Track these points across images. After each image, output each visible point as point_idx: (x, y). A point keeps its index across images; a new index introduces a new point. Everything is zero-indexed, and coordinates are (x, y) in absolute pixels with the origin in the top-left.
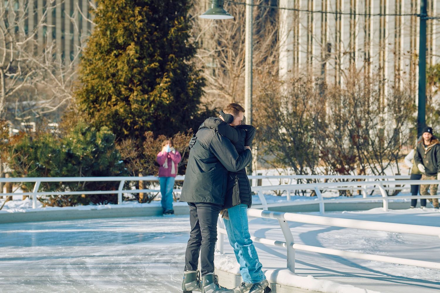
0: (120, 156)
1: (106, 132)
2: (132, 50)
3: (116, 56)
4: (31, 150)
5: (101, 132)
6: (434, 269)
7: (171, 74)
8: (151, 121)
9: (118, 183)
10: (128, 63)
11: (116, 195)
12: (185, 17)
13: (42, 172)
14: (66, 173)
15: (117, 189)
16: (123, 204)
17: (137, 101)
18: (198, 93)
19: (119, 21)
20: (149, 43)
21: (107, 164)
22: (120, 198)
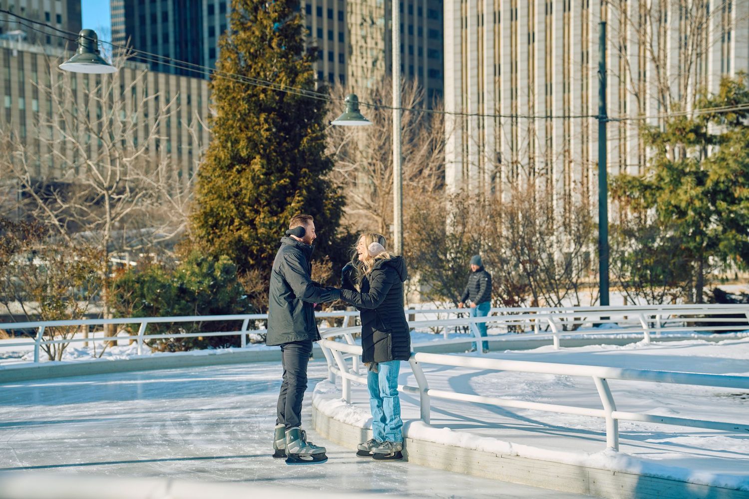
0: (243, 289)
1: (225, 262)
2: (257, 164)
3: (239, 172)
4: (137, 286)
5: (220, 262)
7: (304, 192)
9: (242, 322)
10: (253, 179)
11: (239, 337)
12: (319, 125)
13: (149, 311)
14: (179, 312)
15: (240, 329)
16: (247, 348)
17: (264, 225)
18: (337, 213)
19: (241, 131)
20: (278, 155)
21: (227, 299)
22: (243, 340)
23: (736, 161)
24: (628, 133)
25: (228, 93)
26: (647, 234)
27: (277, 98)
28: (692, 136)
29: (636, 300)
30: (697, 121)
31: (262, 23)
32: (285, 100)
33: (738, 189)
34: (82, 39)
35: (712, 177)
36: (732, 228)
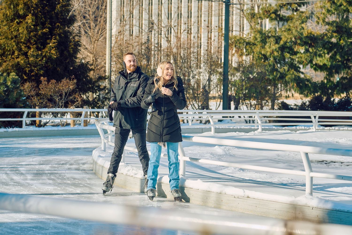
0: (23, 94)
1: (14, 77)
2: (29, 19)
3: (18, 23)
5: (10, 77)
7: (58, 37)
8: (43, 70)
9: (23, 113)
10: (27, 27)
11: (21, 122)
15: (22, 117)
16: (27, 128)
17: (33, 56)
18: (76, 51)
20: (42, 15)
21: (15, 99)
22: (24, 124)
23: (296, 31)
24: (234, 12)
28: (273, 16)
30: (275, 8)
33: (296, 46)
35: (283, 39)
36: (292, 69)
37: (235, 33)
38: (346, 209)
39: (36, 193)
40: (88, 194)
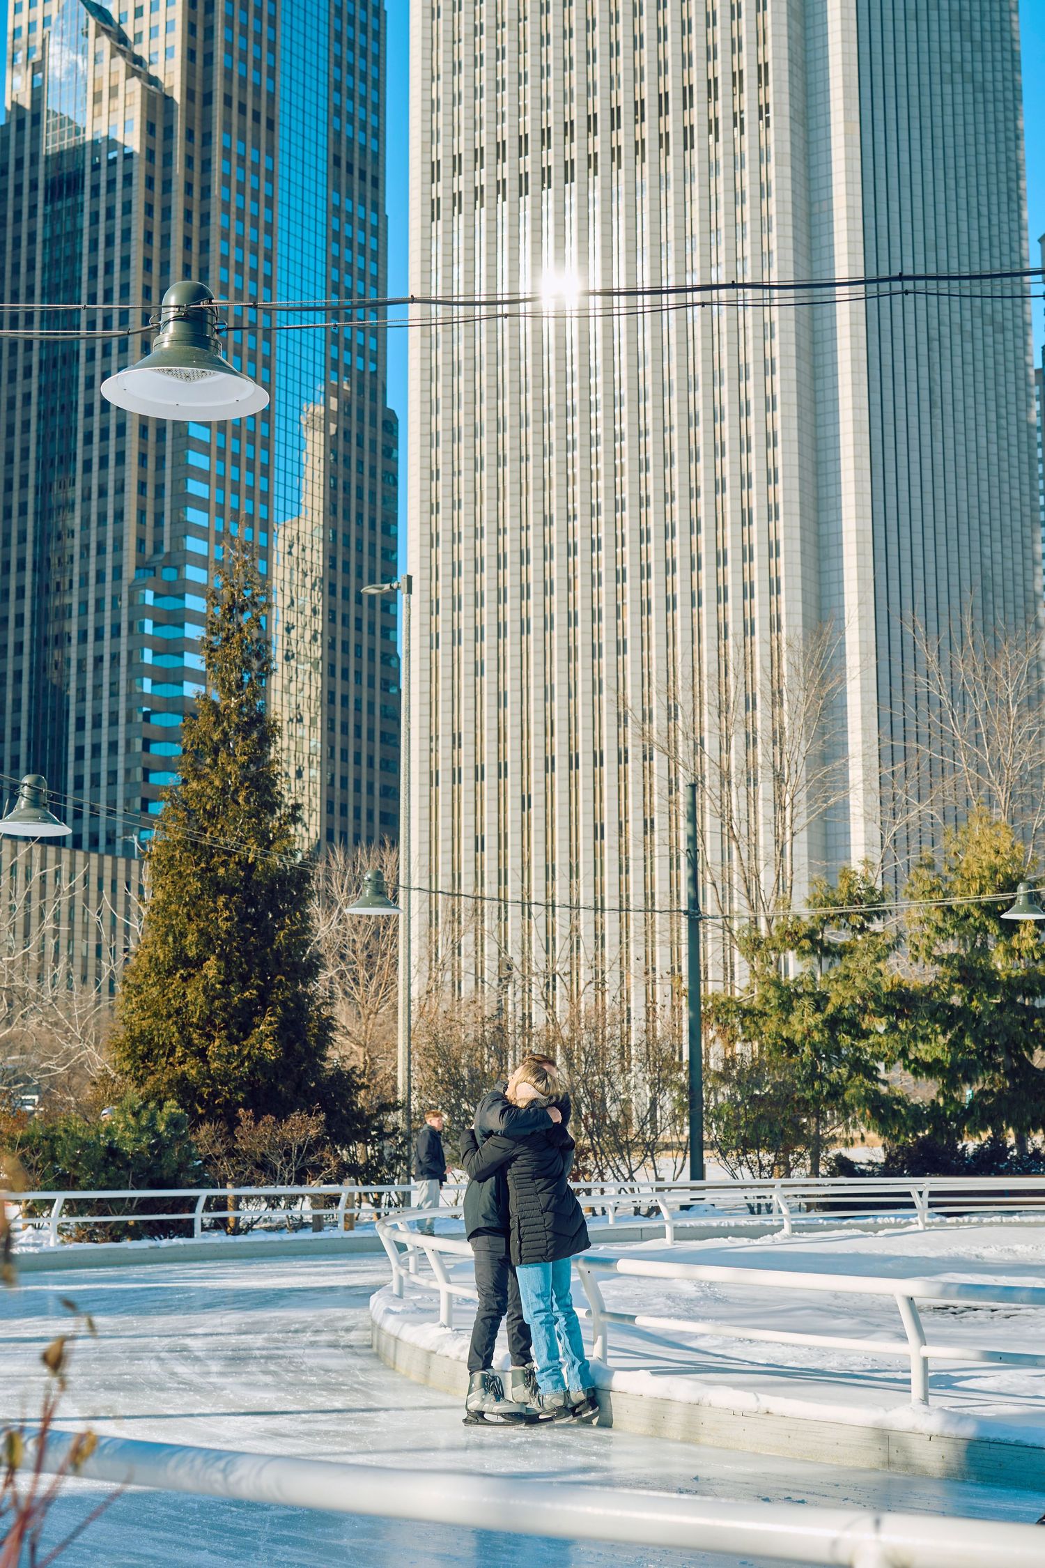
0: (197, 1152)
1: (173, 1110)
2: (211, 968)
3: (184, 979)
4: (46, 1143)
5: (165, 1110)
6: (819, 1348)
7: (279, 1010)
8: (243, 1091)
9: (197, 1198)
10: (205, 990)
11: (191, 1221)
12: (302, 913)
13: (65, 1182)
14: (106, 1183)
15: (192, 1211)
16: (204, 1237)
17: (219, 1057)
18: (324, 1041)
19: (190, 919)
20: (242, 956)
21: (175, 1166)
22: (198, 1226)
23: (865, 979)
24: (710, 935)
25: (172, 866)
26: (747, 1079)
27: (242, 874)
28: (806, 944)
29: (738, 1172)
30: (811, 924)
31: (223, 769)
32: (254, 877)
33: (867, 1017)
34: (26, 788)
35: (833, 1000)
36: (858, 1072)
37: (712, 987)
38: (1013, 1438)
39: (233, 1410)
40: (363, 1410)
